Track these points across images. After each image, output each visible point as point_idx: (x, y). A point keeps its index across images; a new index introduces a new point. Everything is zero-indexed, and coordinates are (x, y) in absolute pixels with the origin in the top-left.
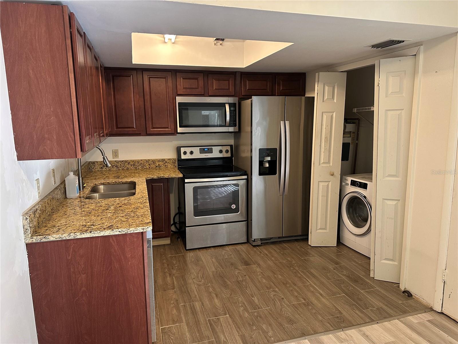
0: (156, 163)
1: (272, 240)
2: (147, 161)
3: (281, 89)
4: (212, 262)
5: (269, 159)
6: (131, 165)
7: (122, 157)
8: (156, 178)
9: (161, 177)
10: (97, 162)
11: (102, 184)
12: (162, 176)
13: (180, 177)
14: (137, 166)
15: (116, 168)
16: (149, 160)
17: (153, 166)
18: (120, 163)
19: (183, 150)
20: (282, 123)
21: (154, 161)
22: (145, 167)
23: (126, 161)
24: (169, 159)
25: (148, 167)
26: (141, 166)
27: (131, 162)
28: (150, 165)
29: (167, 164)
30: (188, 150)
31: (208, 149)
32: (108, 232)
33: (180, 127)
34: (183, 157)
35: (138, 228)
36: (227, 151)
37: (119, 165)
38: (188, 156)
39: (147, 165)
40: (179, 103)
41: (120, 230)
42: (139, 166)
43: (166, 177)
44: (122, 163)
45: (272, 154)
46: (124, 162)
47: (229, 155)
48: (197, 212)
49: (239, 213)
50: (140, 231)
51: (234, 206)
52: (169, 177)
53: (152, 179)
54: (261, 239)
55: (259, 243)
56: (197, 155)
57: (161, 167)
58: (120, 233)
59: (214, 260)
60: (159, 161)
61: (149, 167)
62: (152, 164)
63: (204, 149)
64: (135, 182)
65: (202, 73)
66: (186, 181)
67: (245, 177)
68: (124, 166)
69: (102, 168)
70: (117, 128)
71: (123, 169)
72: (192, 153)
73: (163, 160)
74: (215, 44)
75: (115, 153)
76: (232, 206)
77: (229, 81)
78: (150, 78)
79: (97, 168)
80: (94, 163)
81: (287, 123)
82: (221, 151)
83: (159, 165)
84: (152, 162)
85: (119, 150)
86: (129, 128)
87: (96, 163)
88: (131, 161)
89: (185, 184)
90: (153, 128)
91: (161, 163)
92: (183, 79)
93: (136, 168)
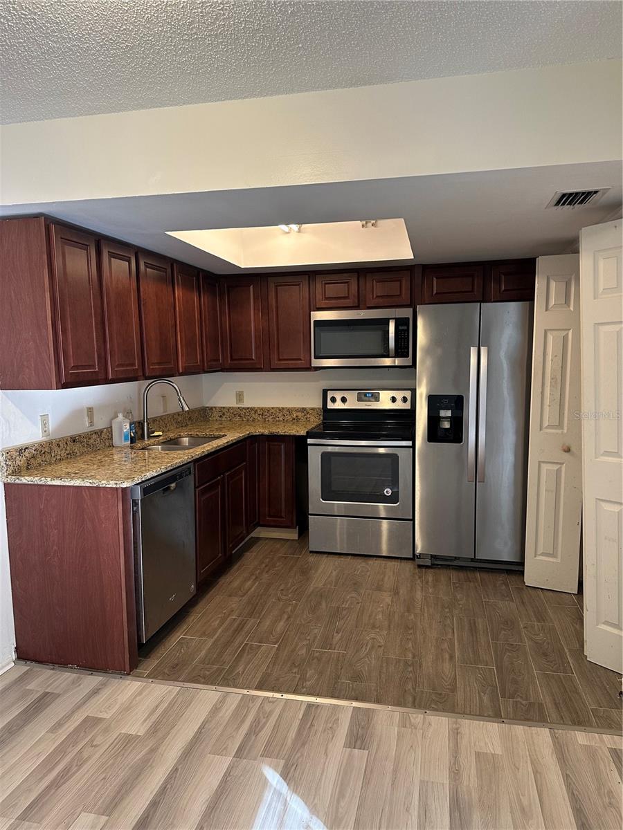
0: (293, 413)
1: (456, 563)
2: (280, 410)
3: (503, 288)
5: (449, 413)
6: (259, 415)
7: (248, 403)
8: (267, 434)
10: (215, 407)
13: (302, 435)
14: (266, 416)
15: (239, 417)
16: (283, 408)
17: (288, 417)
18: (245, 411)
19: (330, 394)
20: (473, 351)
21: (290, 410)
22: (277, 419)
23: (252, 409)
24: (312, 409)
25: (281, 419)
26: (272, 416)
27: (259, 411)
28: (284, 415)
29: (308, 416)
30: (338, 396)
31: (372, 394)
32: (79, 482)
33: (315, 358)
34: (330, 406)
35: (111, 482)
36: (405, 400)
37: (243, 413)
38: (339, 405)
39: (280, 415)
40: (315, 321)
42: (269, 416)
43: (282, 434)
44: (247, 410)
45: (453, 405)
46: (249, 409)
47: (407, 406)
49: (398, 504)
51: (388, 492)
52: (286, 433)
53: (262, 435)
54: (432, 556)
55: (428, 562)
56: (353, 403)
58: (92, 485)
60: (298, 410)
61: (283, 420)
62: (287, 415)
63: (365, 394)
65: (355, 272)
66: (309, 441)
67: (409, 443)
68: (249, 416)
69: (221, 416)
70: (232, 360)
71: (248, 420)
72: (344, 400)
73: (303, 410)
74: (363, 226)
75: (240, 397)
76: (385, 490)
77: (400, 281)
78: (277, 286)
79: (216, 415)
80: (211, 409)
81: (483, 350)
82: (394, 400)
83: (297, 416)
84: (287, 411)
85: (245, 394)
86: (247, 359)
87: (214, 409)
88: (259, 408)
89: (309, 447)
90: (280, 360)
91: (300, 414)
92: (326, 284)
93: (265, 419)
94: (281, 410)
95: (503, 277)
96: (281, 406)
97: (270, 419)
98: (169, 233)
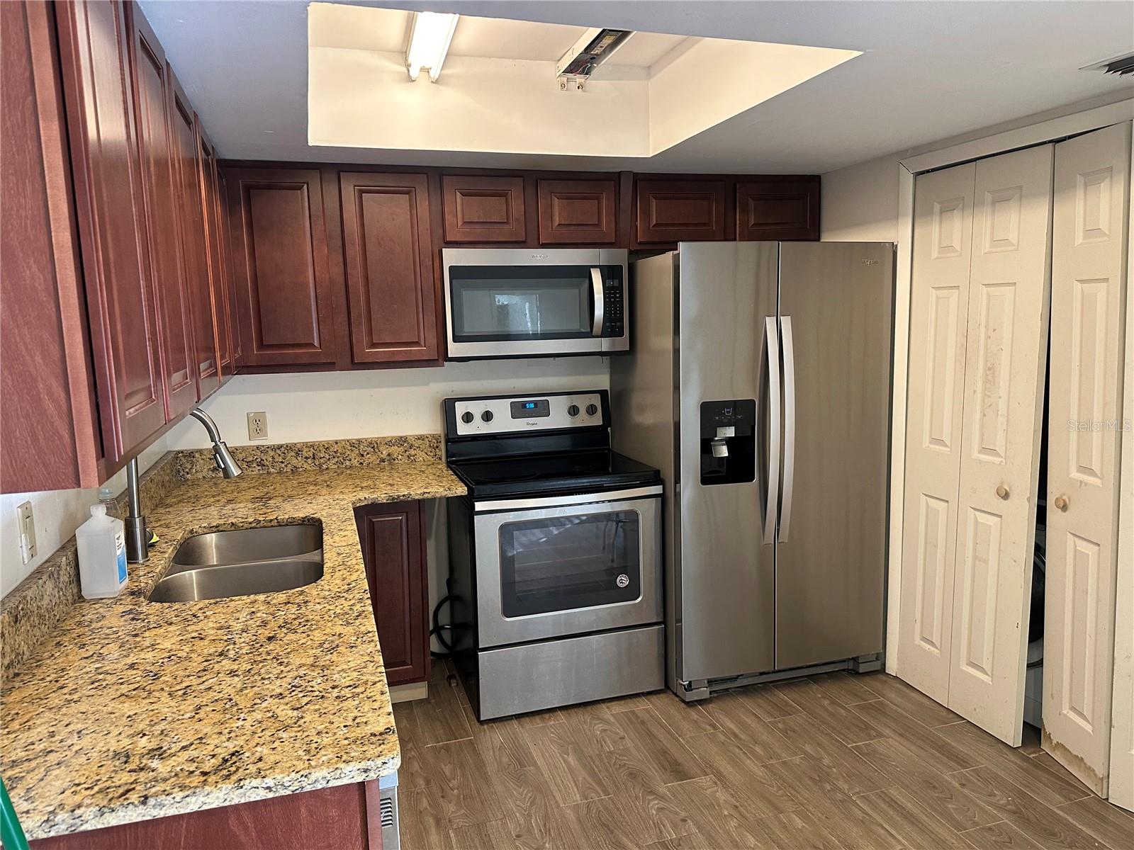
0: (381, 448)
1: (740, 683)
2: (352, 445)
3: (752, 222)
4: (567, 770)
5: (730, 432)
6: (306, 458)
7: (276, 436)
8: (385, 501)
9: (399, 496)
11: (214, 529)
12: (404, 496)
13: (459, 494)
14: (322, 461)
15: (260, 468)
16: (360, 441)
17: (371, 458)
18: (272, 453)
19: (460, 409)
20: (770, 323)
21: (374, 445)
22: (348, 463)
23: (289, 447)
24: (420, 438)
25: (355, 462)
26: (336, 459)
27: (305, 450)
28: (363, 455)
29: (412, 452)
30: (477, 408)
31: (536, 403)
32: (221, 795)
33: (455, 341)
34: (463, 429)
35: (347, 768)
36: (591, 410)
37: (267, 459)
38: (478, 427)
39: (353, 455)
40: (451, 268)
41: (269, 782)
42: (329, 459)
43: (417, 497)
44: (278, 451)
45: (739, 417)
46: (283, 449)
47: (597, 420)
48: (515, 603)
49: (640, 599)
51: (623, 581)
52: (426, 495)
53: (372, 503)
54: (710, 682)
55: (704, 692)
56: (504, 422)
57: (396, 461)
59: (572, 760)
60: (390, 442)
61: (361, 463)
62: (368, 454)
63: (524, 405)
64: (319, 522)
65: (521, 177)
66: (479, 506)
67: (657, 490)
68: (282, 462)
70: (262, 346)
71: (280, 472)
72: (487, 416)
73: (402, 441)
74: (563, 86)
75: (257, 424)
76: (619, 578)
77: (598, 199)
78: (361, 192)
79: (202, 469)
80: (190, 455)
81: (786, 322)
82: (574, 411)
83: (389, 455)
84: (368, 446)
85: (268, 416)
86: (299, 346)
87: (197, 455)
88: (305, 444)
89: (476, 518)
90: (374, 345)
91: (395, 450)
93: (320, 466)
94: (358, 443)
95: (752, 202)
96: (354, 435)
97: (332, 465)
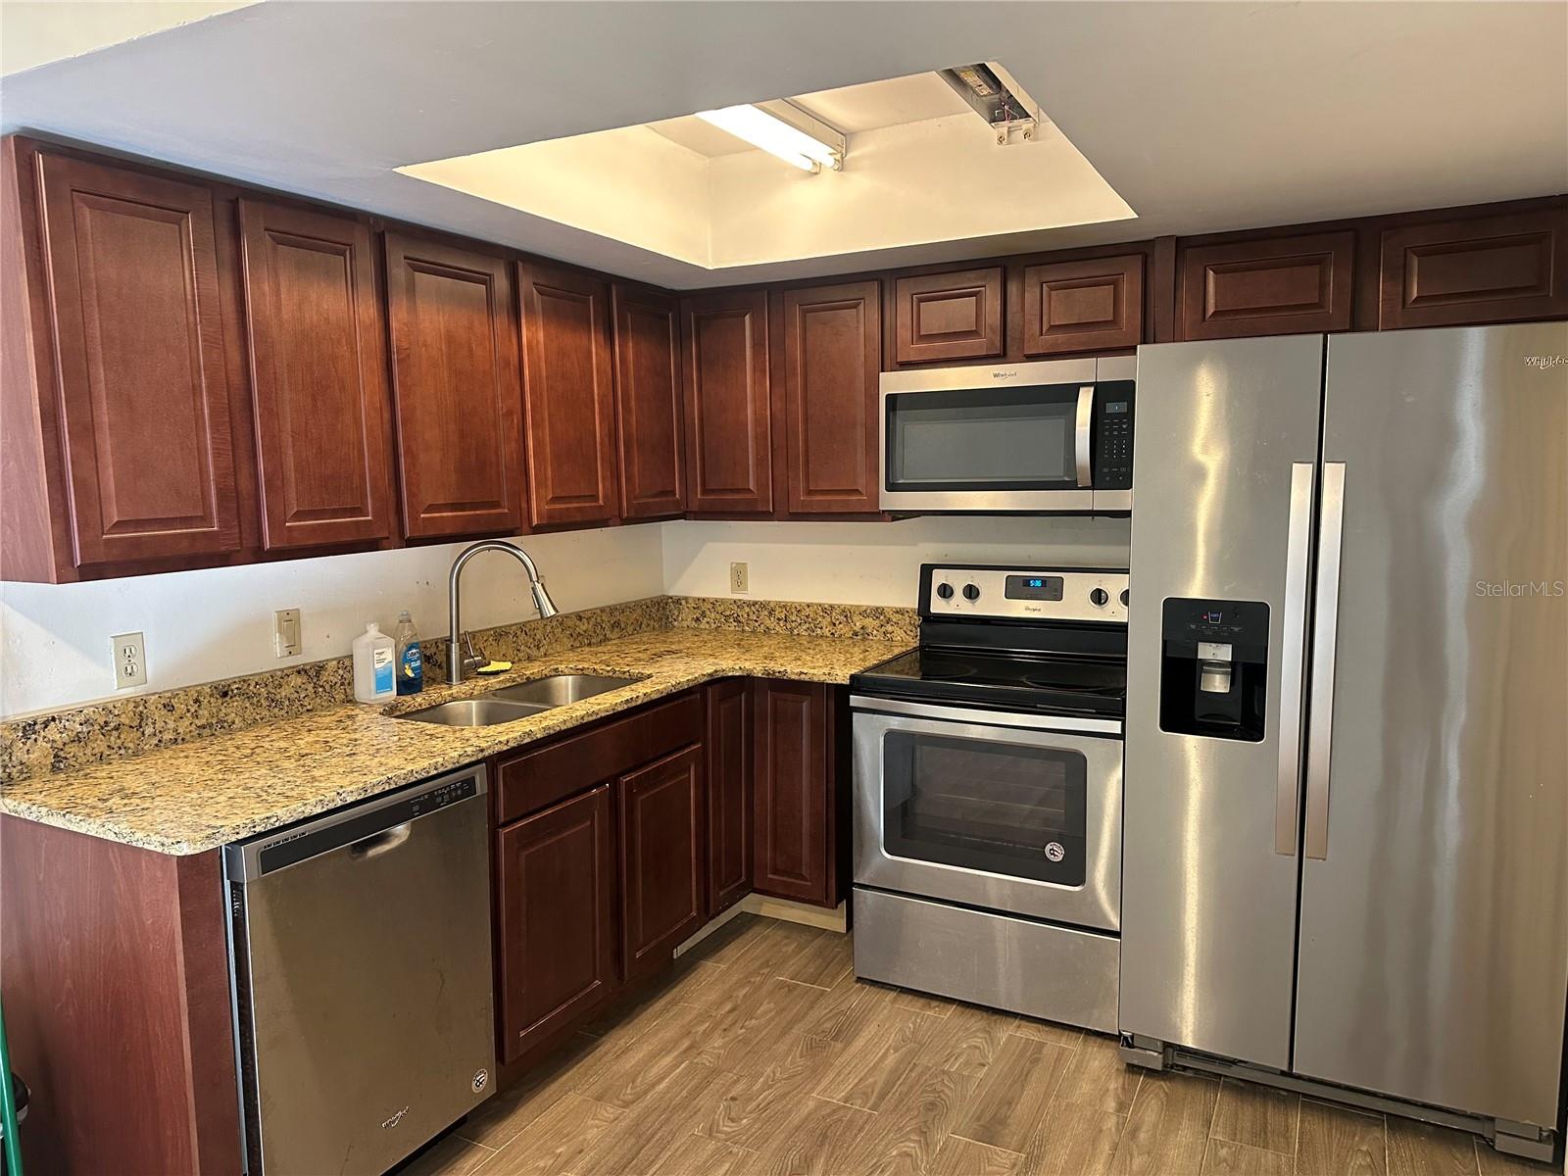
0: (854, 619)
2: (824, 610)
3: (1415, 293)
5: (1225, 653)
6: (778, 619)
7: (755, 592)
10: (686, 599)
13: (839, 682)
14: (793, 624)
15: (736, 624)
16: (832, 607)
17: (843, 629)
18: (747, 609)
19: (939, 578)
20: (1301, 476)
21: (847, 613)
22: (819, 631)
23: (763, 605)
24: (899, 612)
25: (827, 632)
26: (807, 625)
27: (778, 610)
28: (834, 624)
29: (889, 628)
30: (958, 580)
31: (1044, 581)
33: (889, 489)
34: (938, 606)
37: (743, 615)
38: (959, 606)
39: (825, 623)
40: (889, 397)
41: (117, 829)
42: (800, 624)
44: (753, 608)
45: (1236, 629)
46: (757, 606)
49: (1077, 889)
50: (155, 849)
51: (1055, 852)
55: (1153, 1059)
56: (995, 602)
57: (871, 637)
58: (117, 840)
60: (865, 613)
61: (832, 634)
62: (840, 623)
63: (1026, 582)
65: (997, 267)
66: (855, 700)
67: (1116, 726)
68: (756, 621)
69: (697, 620)
70: (705, 491)
71: (753, 632)
72: (971, 593)
73: (878, 612)
74: (1001, 139)
75: (739, 576)
76: (1048, 847)
79: (687, 618)
80: (678, 601)
82: (1101, 598)
83: (862, 628)
84: (841, 614)
85: (749, 568)
86: (738, 491)
87: (683, 602)
88: (778, 603)
89: (855, 715)
90: (810, 492)
91: (870, 622)
92: (921, 300)
93: (792, 630)
94: (828, 610)
95: (1415, 261)
96: (827, 601)
97: (802, 630)
98: (400, 170)
